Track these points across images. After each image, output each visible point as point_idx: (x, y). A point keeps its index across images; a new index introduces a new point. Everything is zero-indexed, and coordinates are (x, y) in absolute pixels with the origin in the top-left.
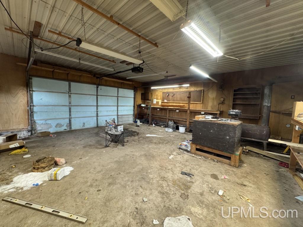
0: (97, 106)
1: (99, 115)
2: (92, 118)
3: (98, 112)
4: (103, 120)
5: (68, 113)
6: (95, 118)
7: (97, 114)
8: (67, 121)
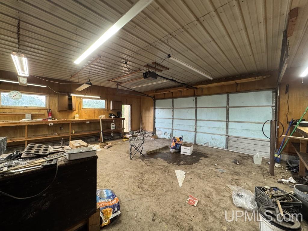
0: (196, 120)
1: (198, 131)
2: (190, 133)
3: (197, 128)
4: (202, 138)
5: (171, 125)
6: (194, 133)
7: (196, 129)
8: (171, 131)
